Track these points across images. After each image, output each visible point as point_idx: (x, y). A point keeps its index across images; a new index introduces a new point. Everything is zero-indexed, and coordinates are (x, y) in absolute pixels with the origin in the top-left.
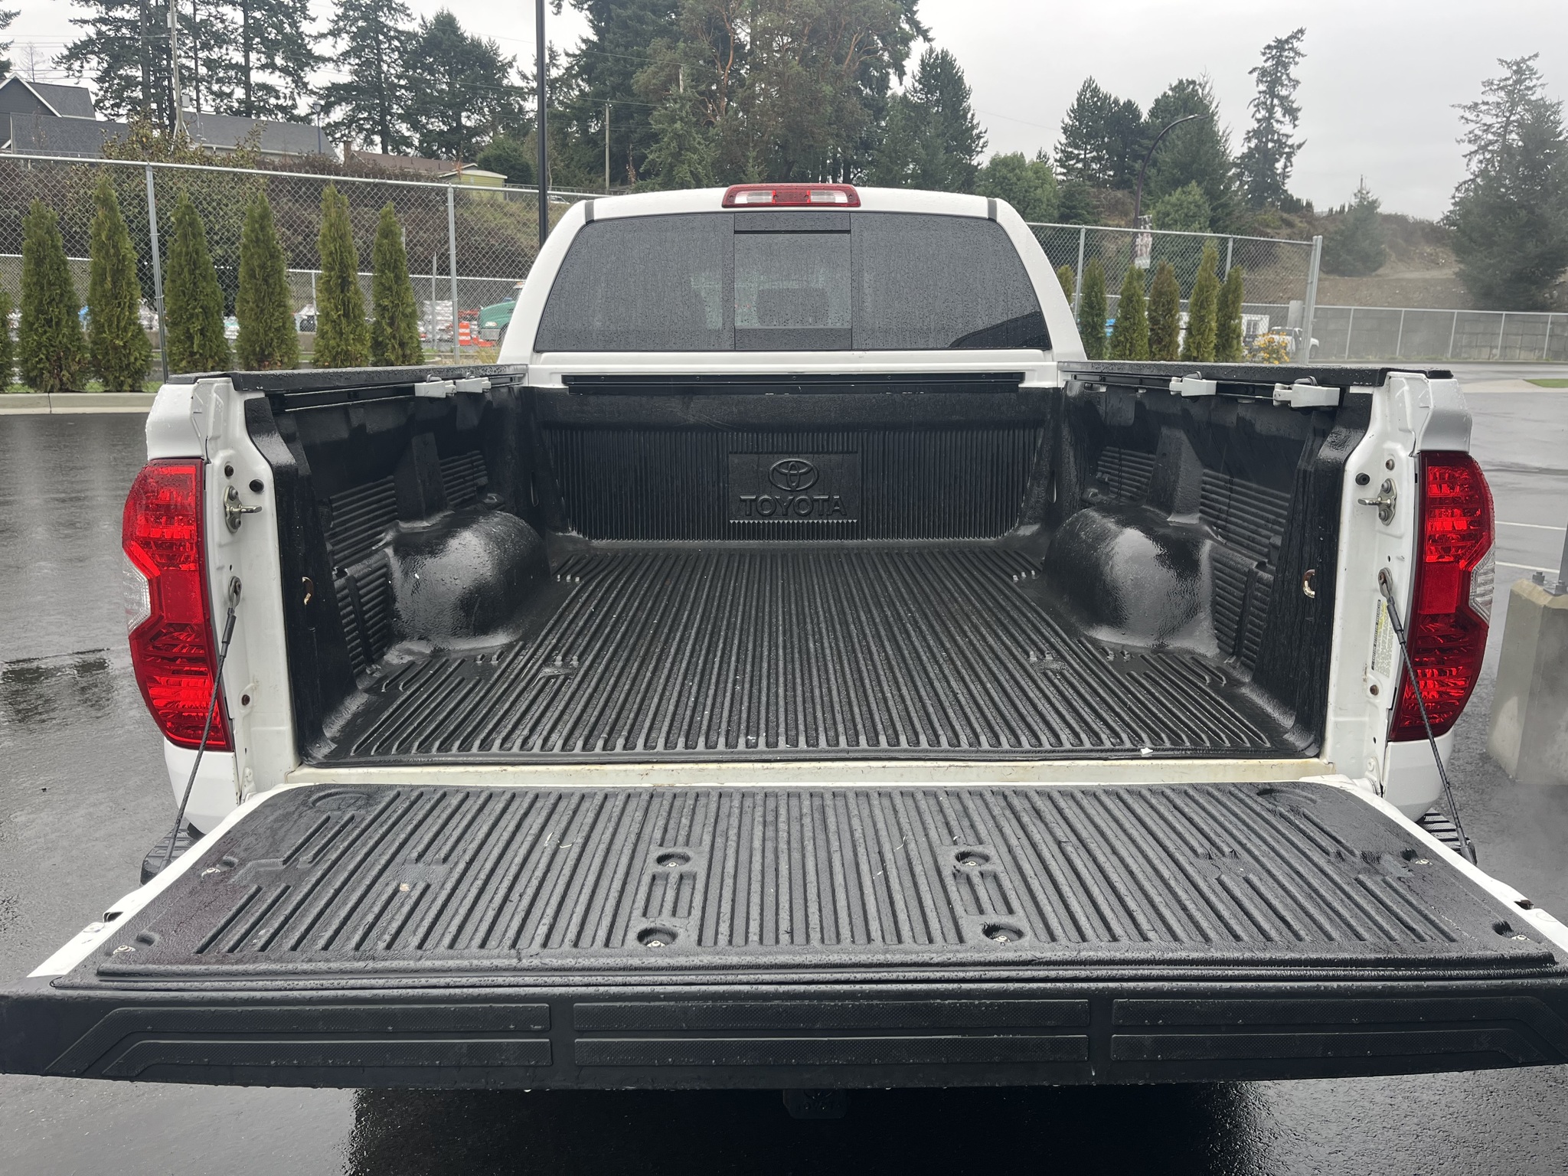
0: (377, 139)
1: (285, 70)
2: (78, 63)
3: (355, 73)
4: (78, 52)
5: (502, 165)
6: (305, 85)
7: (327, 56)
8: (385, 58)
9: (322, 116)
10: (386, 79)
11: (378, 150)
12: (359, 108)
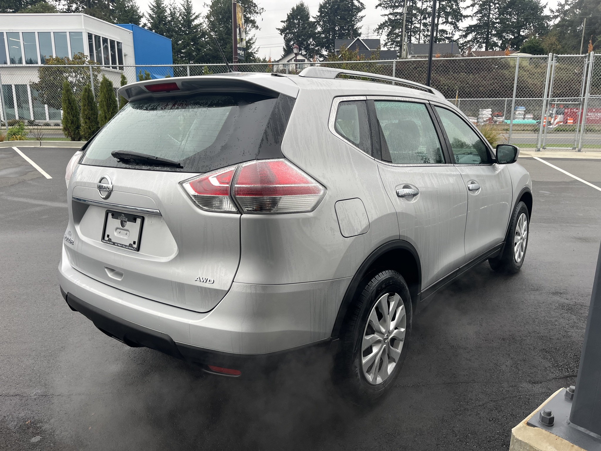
0: (484, 45)
1: (451, 23)
2: (381, 30)
3: (479, 20)
4: (381, 27)
5: (530, 50)
6: (458, 28)
7: (469, 15)
8: (491, 12)
9: (463, 39)
10: (491, 20)
11: (483, 49)
12: (478, 33)
